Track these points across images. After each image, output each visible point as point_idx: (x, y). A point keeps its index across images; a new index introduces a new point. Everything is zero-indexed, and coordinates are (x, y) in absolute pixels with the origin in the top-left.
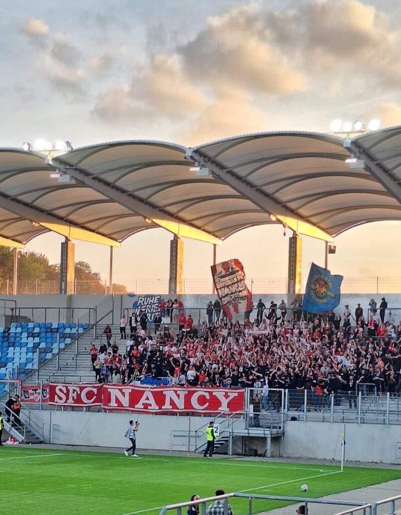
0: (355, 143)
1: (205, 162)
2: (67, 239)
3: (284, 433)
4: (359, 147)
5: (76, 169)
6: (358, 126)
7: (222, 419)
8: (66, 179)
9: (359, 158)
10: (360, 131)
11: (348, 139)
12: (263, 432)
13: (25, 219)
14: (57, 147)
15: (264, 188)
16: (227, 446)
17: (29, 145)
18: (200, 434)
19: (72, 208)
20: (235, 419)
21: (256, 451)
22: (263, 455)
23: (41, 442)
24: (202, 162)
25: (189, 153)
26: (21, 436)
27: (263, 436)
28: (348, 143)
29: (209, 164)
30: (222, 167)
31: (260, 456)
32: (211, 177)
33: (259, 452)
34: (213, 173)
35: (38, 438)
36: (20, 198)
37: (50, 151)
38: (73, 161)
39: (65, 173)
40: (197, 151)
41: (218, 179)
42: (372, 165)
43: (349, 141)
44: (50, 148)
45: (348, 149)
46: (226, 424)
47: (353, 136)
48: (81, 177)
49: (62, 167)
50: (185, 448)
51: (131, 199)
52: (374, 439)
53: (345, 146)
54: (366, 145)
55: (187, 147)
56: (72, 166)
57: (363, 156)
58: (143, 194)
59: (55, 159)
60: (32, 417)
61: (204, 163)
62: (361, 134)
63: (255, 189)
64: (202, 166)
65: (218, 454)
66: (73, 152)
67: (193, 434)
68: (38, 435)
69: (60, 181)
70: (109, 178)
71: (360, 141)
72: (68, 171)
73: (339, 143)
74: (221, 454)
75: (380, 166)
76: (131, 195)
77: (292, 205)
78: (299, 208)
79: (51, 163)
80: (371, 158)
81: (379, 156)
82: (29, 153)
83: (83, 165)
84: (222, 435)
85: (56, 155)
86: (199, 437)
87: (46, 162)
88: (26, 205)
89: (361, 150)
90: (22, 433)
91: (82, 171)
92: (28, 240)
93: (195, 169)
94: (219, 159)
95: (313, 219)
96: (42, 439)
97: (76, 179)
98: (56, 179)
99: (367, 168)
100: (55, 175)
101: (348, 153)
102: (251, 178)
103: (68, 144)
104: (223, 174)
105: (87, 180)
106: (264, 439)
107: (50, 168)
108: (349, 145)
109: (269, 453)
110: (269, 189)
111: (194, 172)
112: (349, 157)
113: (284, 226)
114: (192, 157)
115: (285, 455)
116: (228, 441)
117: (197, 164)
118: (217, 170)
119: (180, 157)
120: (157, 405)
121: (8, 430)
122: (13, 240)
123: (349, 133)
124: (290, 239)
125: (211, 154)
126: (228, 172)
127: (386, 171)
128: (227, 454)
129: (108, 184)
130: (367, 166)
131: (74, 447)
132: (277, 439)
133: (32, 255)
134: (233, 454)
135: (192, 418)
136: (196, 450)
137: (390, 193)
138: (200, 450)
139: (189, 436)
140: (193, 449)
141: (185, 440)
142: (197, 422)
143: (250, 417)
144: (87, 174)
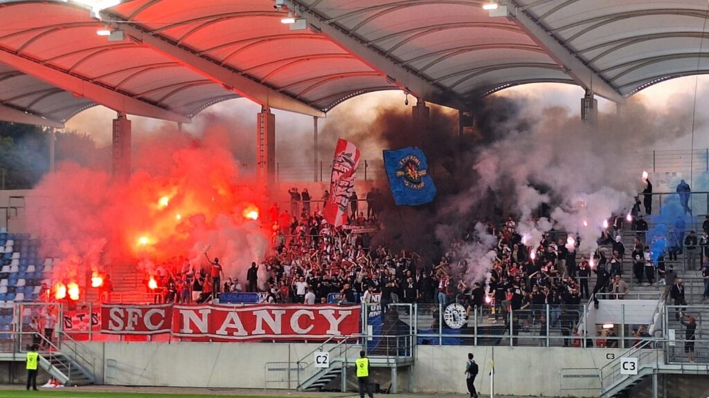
1: (302, 12)
3: (413, 361)
5: (131, 25)
7: (332, 346)
8: (119, 37)
9: (499, 3)
12: (385, 361)
15: (378, 44)
16: (340, 381)
18: (303, 365)
19: (126, 74)
20: (349, 345)
21: (378, 386)
22: (388, 392)
23: (92, 384)
24: (297, 12)
25: (280, 1)
26: (65, 376)
27: (386, 365)
29: (306, 14)
30: (323, 18)
31: (383, 392)
32: (309, 31)
33: (382, 388)
34: (312, 25)
35: (87, 379)
36: (56, 62)
38: (127, 13)
39: (117, 29)
41: (317, 33)
42: (517, 12)
46: (338, 351)
48: (137, 33)
49: (113, 21)
50: (284, 385)
51: (206, 62)
52: (530, 366)
56: (125, 20)
58: (219, 54)
59: (103, 12)
60: (79, 349)
61: (300, 14)
63: (366, 45)
64: (298, 18)
65: (329, 391)
67: (294, 366)
68: (87, 374)
69: (109, 39)
70: (176, 34)
72: (122, 27)
74: (332, 391)
75: (528, 14)
76: (206, 57)
77: (417, 65)
78: (426, 68)
79: (98, 16)
80: (515, 3)
82: (68, 4)
83: (140, 19)
84: (333, 366)
85: (104, 6)
86: (302, 369)
87: (92, 16)
88: (67, 72)
90: (65, 372)
91: (138, 27)
92: (68, 117)
93: (288, 21)
94: (319, 7)
96: (92, 379)
97: (132, 37)
98: (105, 37)
99: (511, 17)
100: (103, 32)
102: (362, 31)
104: (324, 26)
105: (146, 38)
106: (388, 369)
107: (97, 24)
109: (394, 388)
110: (385, 45)
111: (288, 25)
112: (488, 2)
113: (406, 92)
114: (282, 5)
115: (415, 390)
116: (340, 373)
117: (290, 14)
118: (316, 22)
119: (268, 5)
120: (246, 330)
121: (47, 368)
122: (48, 117)
124: (414, 108)
126: (331, 24)
127: (535, 19)
128: (339, 391)
129: (173, 42)
130: (511, 14)
131: (136, 389)
132: (404, 369)
134: (347, 391)
135: (292, 344)
136: (299, 387)
137: (541, 48)
138: (304, 387)
139: (290, 370)
140: (294, 386)
141: (284, 374)
142: (300, 350)
143: (369, 342)
144: (145, 30)
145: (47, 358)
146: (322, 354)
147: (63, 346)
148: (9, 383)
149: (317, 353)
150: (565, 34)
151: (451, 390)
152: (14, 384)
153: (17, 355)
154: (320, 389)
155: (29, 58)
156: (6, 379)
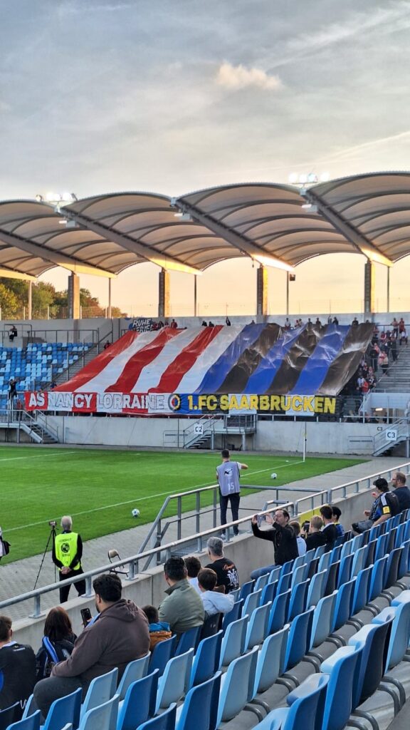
0: (310, 192)
1: (187, 208)
2: (73, 273)
3: (256, 431)
4: (313, 195)
5: (80, 216)
6: (312, 179)
7: (205, 420)
8: (72, 224)
9: (313, 204)
10: (314, 182)
11: (304, 188)
12: (238, 430)
13: (37, 257)
14: (64, 199)
15: (236, 229)
16: (210, 443)
17: (41, 197)
18: (187, 433)
19: (76, 248)
20: (215, 420)
21: (233, 446)
22: (240, 449)
23: (56, 442)
24: (184, 209)
25: (173, 202)
26: (40, 438)
27: (239, 433)
28: (303, 192)
29: (191, 212)
30: (200, 212)
31: (237, 450)
32: (192, 220)
33: (236, 447)
34: (194, 218)
35: (53, 439)
36: (34, 240)
37: (58, 202)
38: (77, 209)
39: (71, 219)
40: (181, 200)
41: (196, 222)
42: (323, 209)
43: (305, 190)
44: (58, 199)
45: (304, 196)
46: (209, 424)
47: (308, 186)
48: (84, 222)
49: (69, 214)
50: (175, 445)
51: (126, 240)
52: (329, 434)
53: (301, 194)
54: (319, 193)
55: (172, 197)
56: (76, 214)
57: (316, 202)
58: (135, 235)
59: (63, 209)
60: (48, 421)
61: (186, 210)
62: (314, 184)
63: (227, 230)
64: (185, 212)
65: (202, 449)
66: (77, 202)
67: (181, 433)
68: (53, 437)
69: (67, 226)
70: (108, 222)
71: (313, 190)
72: (74, 218)
73: (296, 192)
74: (205, 448)
75: (331, 210)
76: (126, 236)
77: (260, 242)
78: (265, 244)
79: (59, 211)
80: (323, 203)
81: (329, 201)
82: (41, 203)
83: (85, 213)
84: (205, 434)
85: (63, 205)
86: (187, 435)
87: (55, 211)
88: (39, 245)
89: (315, 197)
90: (40, 435)
91: (85, 218)
92: (40, 273)
93: (179, 215)
94: (199, 206)
95: (277, 253)
96: (57, 440)
97: (80, 224)
98: (65, 224)
99: (320, 212)
100: (63, 222)
101: (304, 200)
102: (225, 221)
103: (73, 195)
104: (201, 218)
105: (88, 224)
106: (240, 436)
107: (58, 215)
108: (304, 194)
109: (244, 448)
110: (240, 229)
111: (178, 218)
112: (305, 203)
113: (253, 259)
114: (176, 205)
115: (257, 449)
116: (210, 438)
117: (180, 210)
118: (197, 216)
119: (166, 204)
121: (29, 432)
122: (27, 274)
123: (304, 184)
124: (258, 270)
125: (192, 202)
126: (206, 216)
127: (335, 214)
128: (209, 449)
129: (106, 228)
130: (319, 210)
131: (84, 446)
132: (250, 436)
133: (41, 284)
134: (214, 449)
135: (180, 420)
136: (184, 446)
137: (338, 230)
138: (188, 446)
139: (178, 435)
140: (181, 445)
141: (175, 438)
142: (185, 423)
143: (228, 418)
144: (89, 220)
145: (29, 426)
146: (199, 426)
147: (38, 419)
148: (5, 441)
149: (196, 425)
150: (355, 223)
151: (280, 449)
152: (8, 442)
153: (10, 424)
154: (197, 447)
155: (16, 237)
156: (4, 438)
